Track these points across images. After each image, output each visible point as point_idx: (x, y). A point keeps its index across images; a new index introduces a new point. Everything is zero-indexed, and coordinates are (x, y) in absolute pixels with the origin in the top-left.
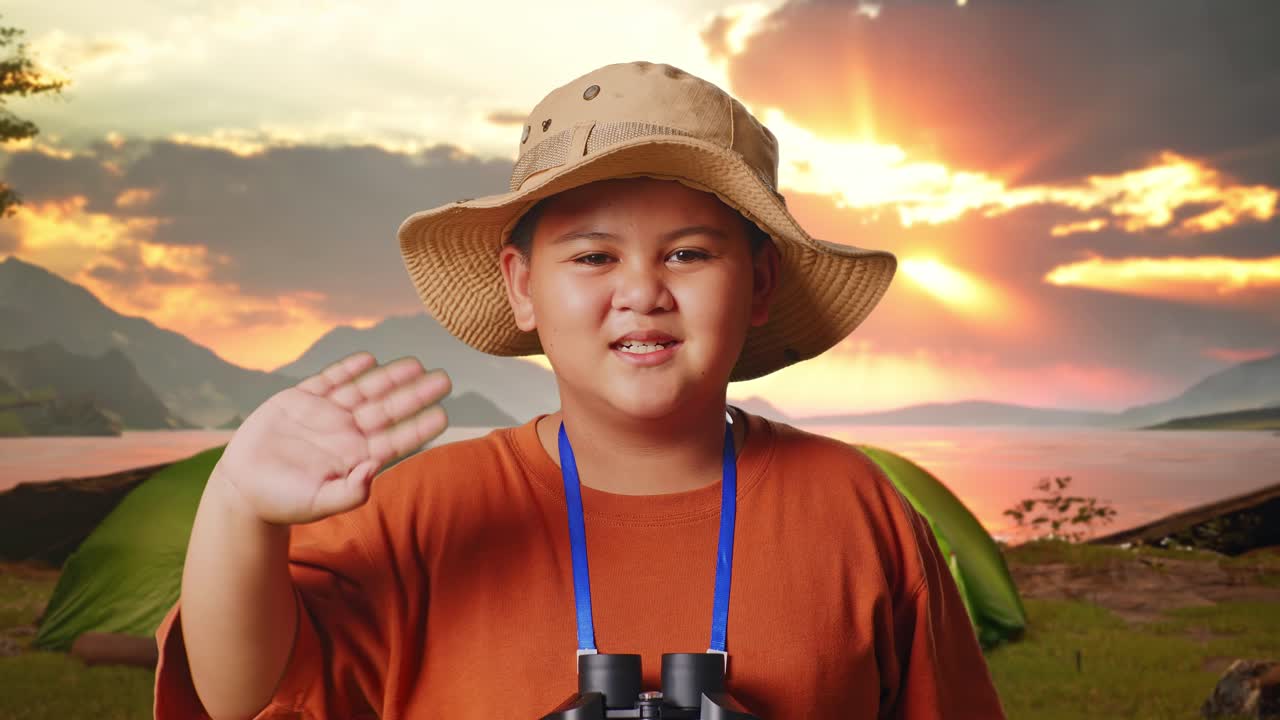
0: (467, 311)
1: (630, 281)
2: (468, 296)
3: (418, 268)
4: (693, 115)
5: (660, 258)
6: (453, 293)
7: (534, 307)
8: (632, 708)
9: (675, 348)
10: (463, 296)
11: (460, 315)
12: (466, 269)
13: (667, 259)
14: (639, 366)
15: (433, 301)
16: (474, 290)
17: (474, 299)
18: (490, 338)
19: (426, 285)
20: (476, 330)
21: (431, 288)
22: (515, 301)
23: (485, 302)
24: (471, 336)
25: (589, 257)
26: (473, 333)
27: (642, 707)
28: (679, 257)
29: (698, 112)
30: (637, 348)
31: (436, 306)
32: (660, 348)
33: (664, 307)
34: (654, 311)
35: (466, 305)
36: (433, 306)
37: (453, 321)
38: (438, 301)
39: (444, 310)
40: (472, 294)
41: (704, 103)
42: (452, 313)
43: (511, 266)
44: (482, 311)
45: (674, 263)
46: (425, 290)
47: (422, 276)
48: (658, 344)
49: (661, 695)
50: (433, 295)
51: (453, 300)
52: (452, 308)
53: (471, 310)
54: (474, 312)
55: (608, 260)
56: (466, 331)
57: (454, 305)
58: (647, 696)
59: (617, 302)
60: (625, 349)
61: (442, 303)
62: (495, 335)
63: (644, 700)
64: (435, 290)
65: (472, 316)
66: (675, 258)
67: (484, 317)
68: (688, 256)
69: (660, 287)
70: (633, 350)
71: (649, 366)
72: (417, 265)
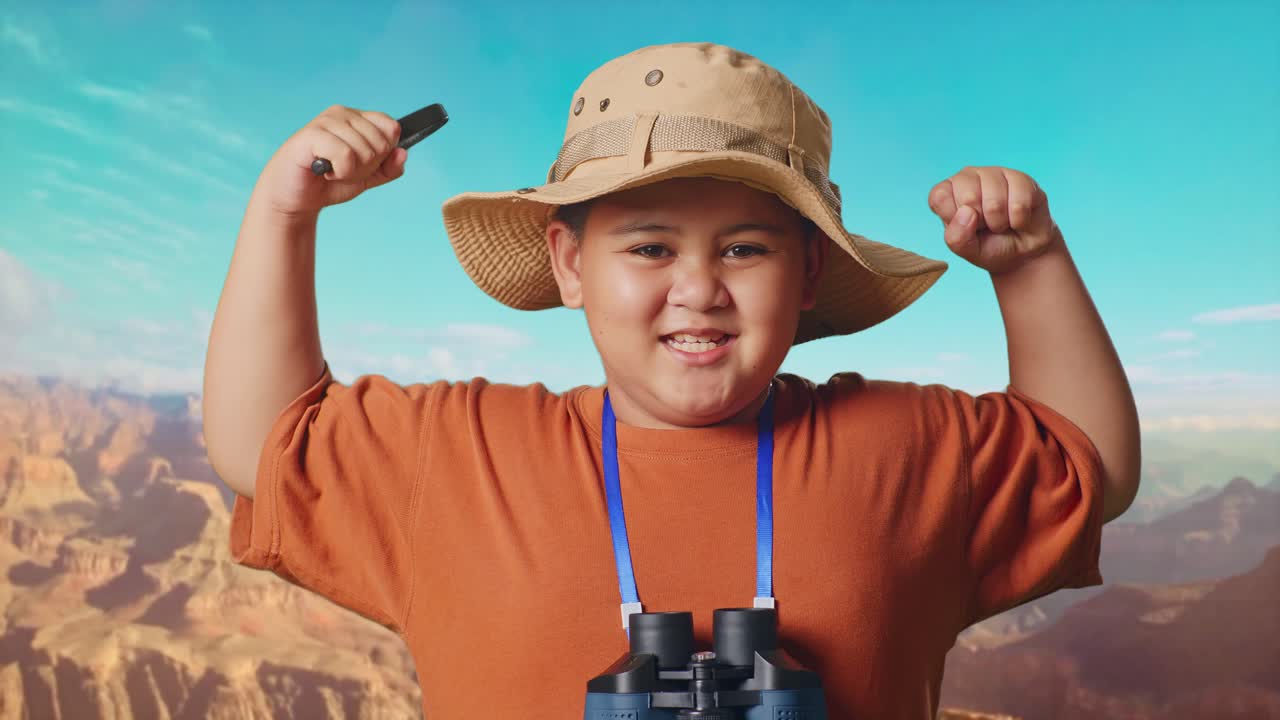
0: (504, 272)
1: (687, 277)
2: (506, 258)
3: (458, 232)
4: (757, 109)
5: (716, 254)
6: (491, 256)
7: (582, 286)
8: (684, 668)
9: (728, 344)
10: (501, 259)
11: (496, 276)
12: (508, 234)
13: (724, 254)
14: (691, 365)
15: (471, 262)
16: (512, 253)
17: (512, 261)
18: (524, 296)
19: (464, 248)
20: (511, 289)
21: (469, 251)
22: (561, 274)
23: (522, 265)
24: (506, 295)
25: (645, 248)
26: (508, 292)
27: (695, 669)
28: (735, 253)
29: (763, 104)
30: (691, 345)
31: (473, 268)
32: (712, 346)
33: (721, 306)
34: (710, 310)
35: (503, 267)
36: (471, 267)
37: (489, 281)
38: (476, 263)
39: (480, 271)
40: (511, 257)
41: (768, 94)
42: (488, 274)
43: (558, 238)
44: (518, 273)
45: (731, 260)
46: (464, 252)
47: (462, 239)
48: (711, 341)
49: (714, 656)
50: (471, 257)
51: (491, 263)
52: (489, 270)
53: (508, 272)
54: (511, 274)
55: (664, 253)
56: (501, 290)
57: (491, 267)
58: (700, 657)
59: (672, 298)
60: (676, 345)
61: (480, 264)
62: (529, 294)
63: (696, 662)
64: (473, 252)
65: (508, 278)
66: (731, 253)
67: (520, 278)
68: (744, 251)
69: (718, 285)
70: (685, 347)
71: (701, 366)
72: (458, 229)
